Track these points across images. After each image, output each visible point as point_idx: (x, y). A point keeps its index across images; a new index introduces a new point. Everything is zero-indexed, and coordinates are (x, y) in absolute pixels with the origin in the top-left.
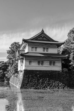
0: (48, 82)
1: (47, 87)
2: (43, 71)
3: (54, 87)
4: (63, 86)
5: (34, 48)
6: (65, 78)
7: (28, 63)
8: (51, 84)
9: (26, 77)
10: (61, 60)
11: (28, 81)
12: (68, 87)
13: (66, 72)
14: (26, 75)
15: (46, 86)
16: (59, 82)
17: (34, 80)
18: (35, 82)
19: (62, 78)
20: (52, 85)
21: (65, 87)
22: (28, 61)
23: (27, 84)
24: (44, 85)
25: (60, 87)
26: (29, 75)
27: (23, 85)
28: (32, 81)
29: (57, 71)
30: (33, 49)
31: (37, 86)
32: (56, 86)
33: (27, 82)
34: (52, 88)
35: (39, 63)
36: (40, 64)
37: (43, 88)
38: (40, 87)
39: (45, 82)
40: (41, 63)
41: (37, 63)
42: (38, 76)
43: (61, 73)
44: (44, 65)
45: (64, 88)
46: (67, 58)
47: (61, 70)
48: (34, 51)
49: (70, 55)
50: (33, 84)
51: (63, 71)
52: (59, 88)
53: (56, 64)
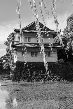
0: (42, 74)
1: (41, 80)
2: (37, 62)
3: (48, 79)
4: (59, 78)
5: (28, 39)
6: (61, 70)
7: (20, 55)
8: (45, 76)
9: (19, 70)
10: (57, 50)
11: (21, 74)
12: (64, 79)
13: (62, 63)
14: (19, 67)
15: (39, 78)
16: (54, 74)
17: (27, 72)
18: (28, 74)
19: (58, 70)
20: (47, 77)
21: (61, 79)
22: (21, 52)
23: (19, 76)
24: (38, 77)
25: (56, 79)
26: (22, 67)
27: (15, 78)
28: (25, 73)
29: (53, 62)
30: (26, 39)
31: (30, 79)
32: (51, 78)
33: (19, 75)
34: (46, 81)
35: (32, 54)
36: (34, 56)
37: (36, 80)
38: (33, 79)
39: (39, 74)
40: (34, 54)
41: (31, 54)
42: (32, 68)
43: (57, 64)
44: (38, 57)
45: (59, 81)
46: (63, 48)
47: (57, 61)
48: (28, 42)
49: (66, 45)
50: (26, 76)
51: (59, 62)
52: (54, 80)
53: (51, 55)
